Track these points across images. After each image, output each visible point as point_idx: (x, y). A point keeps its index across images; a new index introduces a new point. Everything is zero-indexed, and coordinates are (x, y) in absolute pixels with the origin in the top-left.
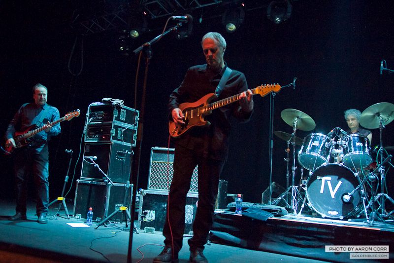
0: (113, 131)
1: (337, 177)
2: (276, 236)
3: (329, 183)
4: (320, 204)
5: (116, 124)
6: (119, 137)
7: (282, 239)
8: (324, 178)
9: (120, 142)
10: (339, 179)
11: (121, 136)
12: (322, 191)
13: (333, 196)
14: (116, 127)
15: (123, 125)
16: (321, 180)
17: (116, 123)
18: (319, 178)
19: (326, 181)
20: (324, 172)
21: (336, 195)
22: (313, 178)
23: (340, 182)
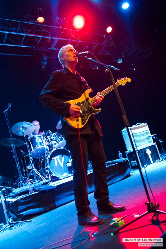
1: (61, 155)
2: (61, 194)
3: (58, 160)
4: (58, 173)
7: (66, 194)
8: (55, 158)
10: (62, 156)
12: (56, 165)
13: (62, 166)
16: (54, 159)
19: (57, 159)
20: (54, 155)
21: (64, 165)
22: (50, 159)
23: (63, 158)
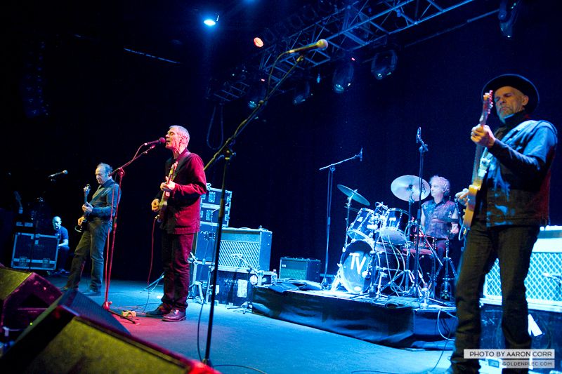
0: (202, 214)
3: (357, 259)
4: (350, 280)
5: (203, 206)
6: (208, 218)
8: (354, 255)
9: (209, 224)
11: (210, 218)
12: (352, 267)
13: (359, 272)
14: (205, 210)
15: (212, 206)
16: (352, 256)
17: (205, 205)
18: (351, 254)
19: (355, 257)
23: (365, 258)
